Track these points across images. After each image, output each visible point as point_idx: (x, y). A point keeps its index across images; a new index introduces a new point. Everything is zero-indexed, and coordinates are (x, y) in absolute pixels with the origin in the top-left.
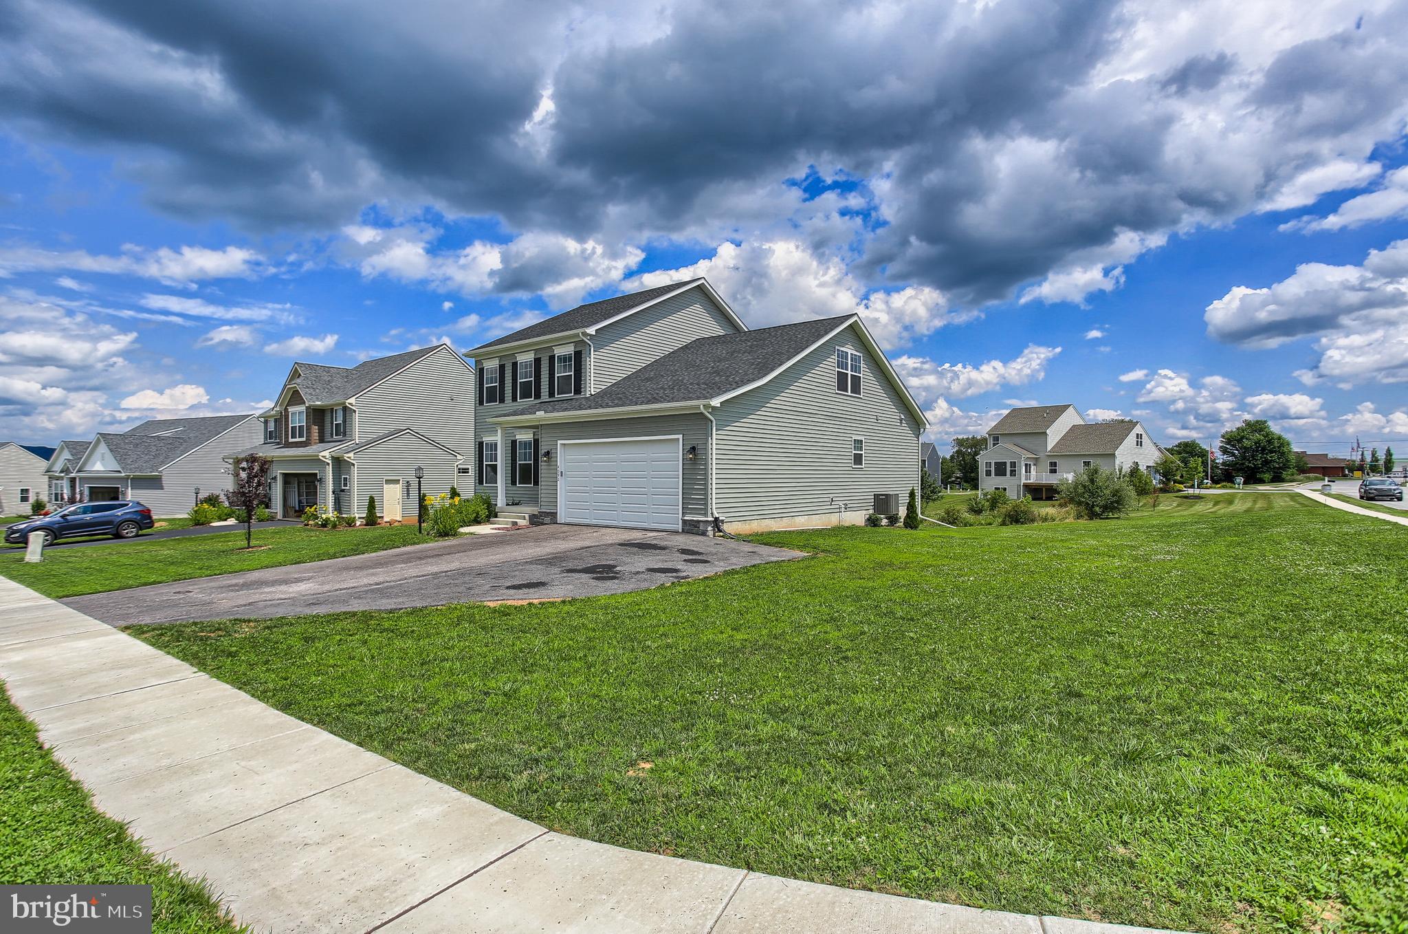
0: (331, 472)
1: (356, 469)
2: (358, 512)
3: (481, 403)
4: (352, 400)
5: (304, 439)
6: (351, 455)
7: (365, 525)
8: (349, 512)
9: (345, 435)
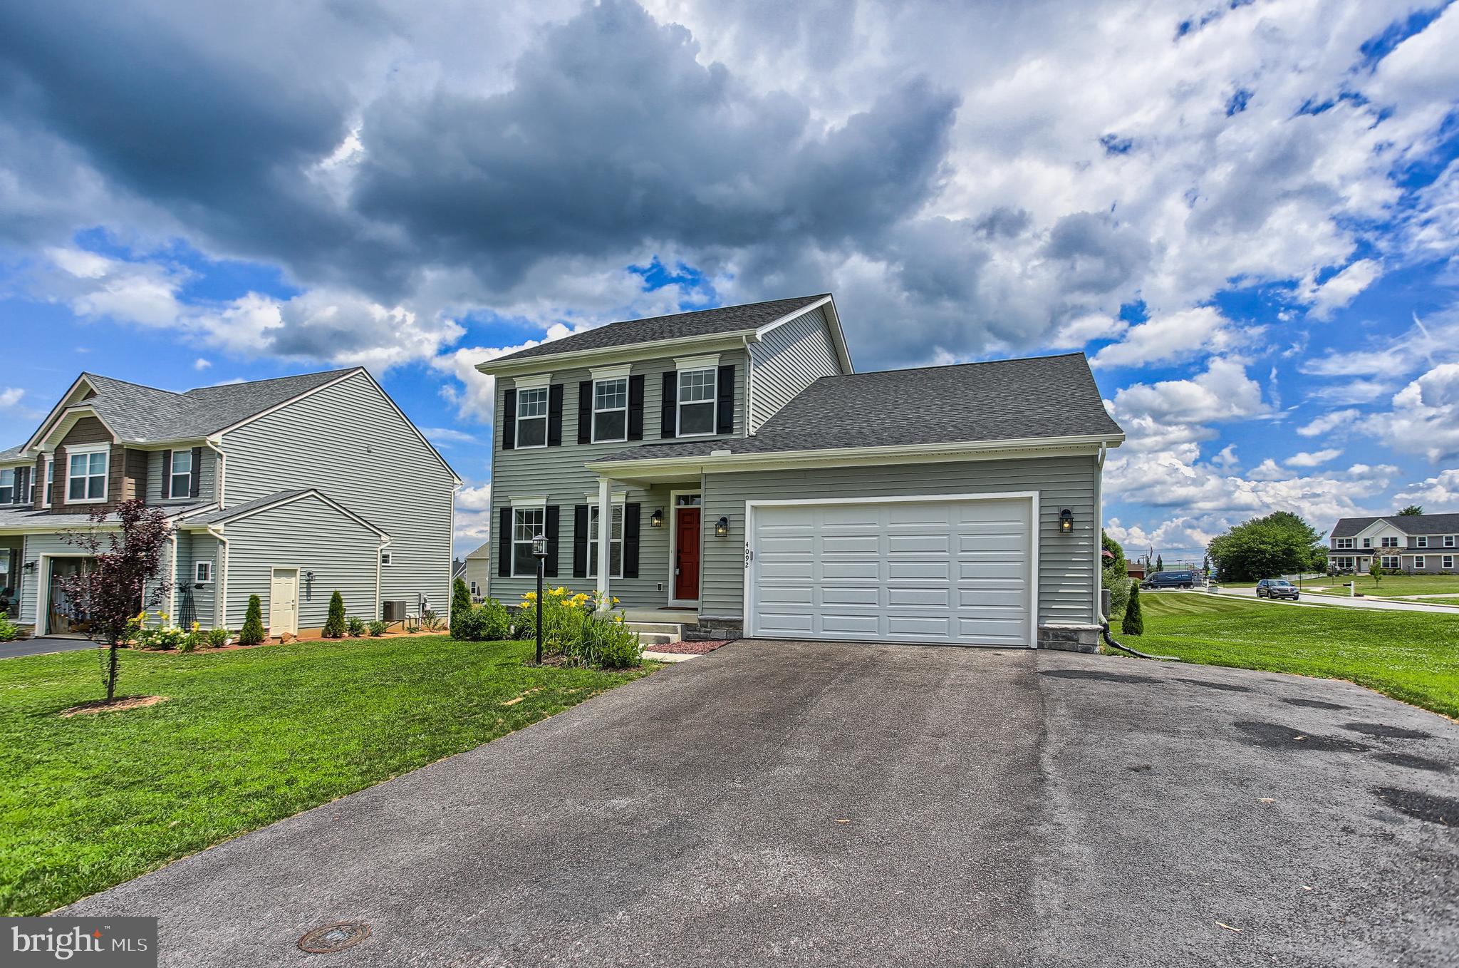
0: (175, 554)
1: (227, 551)
2: (229, 621)
3: (508, 444)
4: (217, 438)
5: (104, 500)
6: (220, 526)
7: (240, 644)
8: (212, 622)
9: (195, 493)
